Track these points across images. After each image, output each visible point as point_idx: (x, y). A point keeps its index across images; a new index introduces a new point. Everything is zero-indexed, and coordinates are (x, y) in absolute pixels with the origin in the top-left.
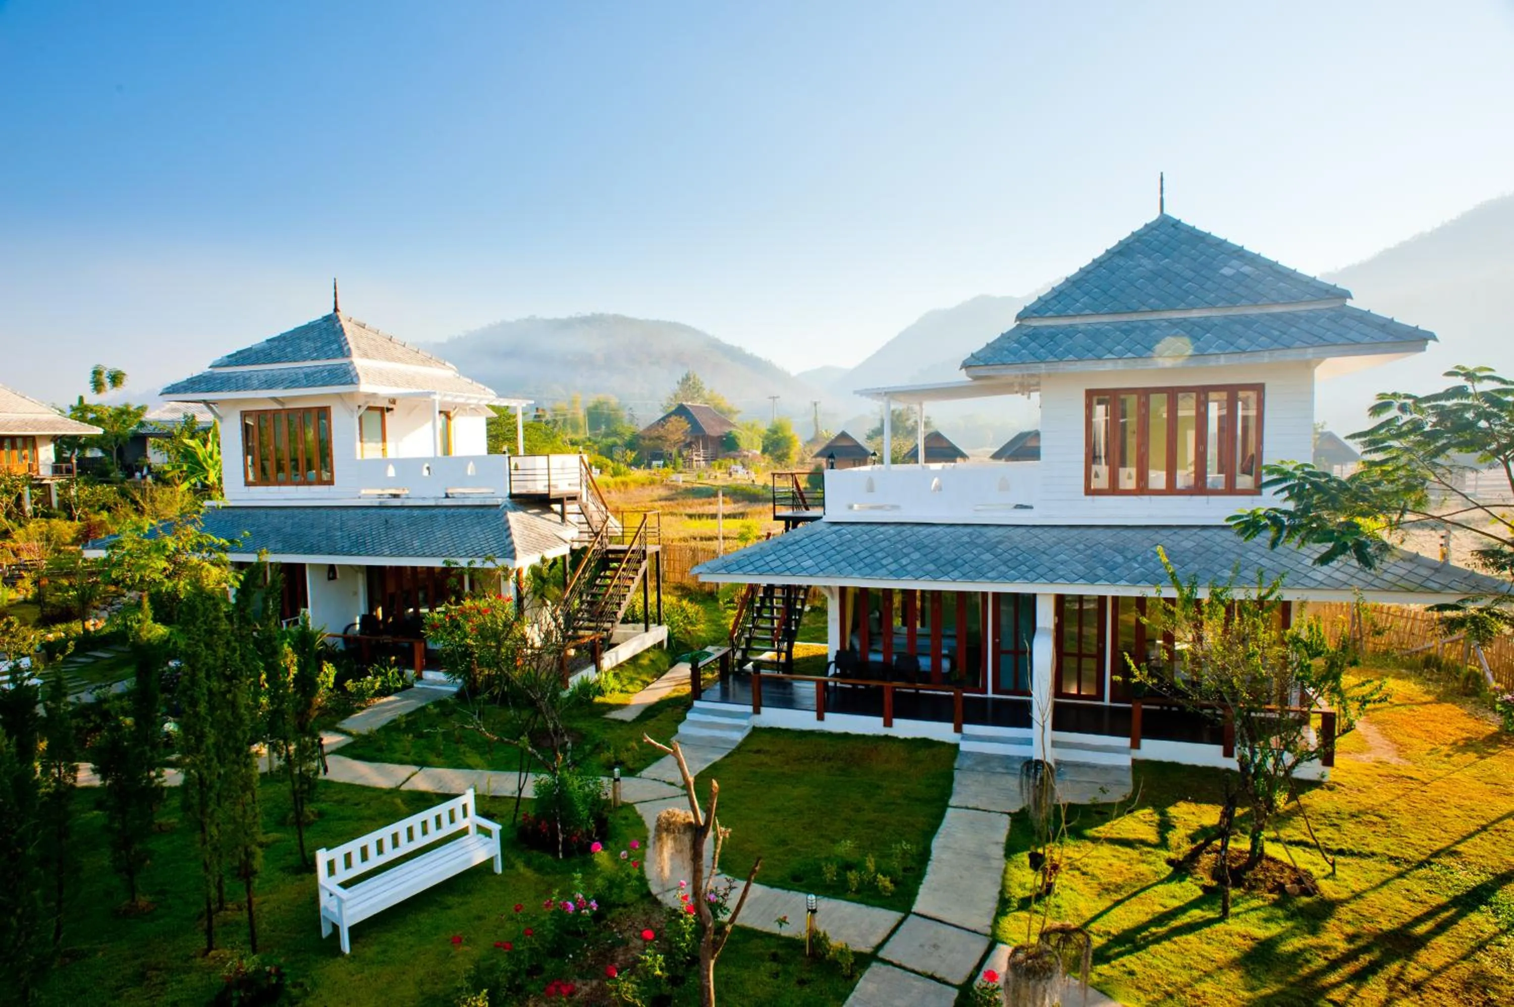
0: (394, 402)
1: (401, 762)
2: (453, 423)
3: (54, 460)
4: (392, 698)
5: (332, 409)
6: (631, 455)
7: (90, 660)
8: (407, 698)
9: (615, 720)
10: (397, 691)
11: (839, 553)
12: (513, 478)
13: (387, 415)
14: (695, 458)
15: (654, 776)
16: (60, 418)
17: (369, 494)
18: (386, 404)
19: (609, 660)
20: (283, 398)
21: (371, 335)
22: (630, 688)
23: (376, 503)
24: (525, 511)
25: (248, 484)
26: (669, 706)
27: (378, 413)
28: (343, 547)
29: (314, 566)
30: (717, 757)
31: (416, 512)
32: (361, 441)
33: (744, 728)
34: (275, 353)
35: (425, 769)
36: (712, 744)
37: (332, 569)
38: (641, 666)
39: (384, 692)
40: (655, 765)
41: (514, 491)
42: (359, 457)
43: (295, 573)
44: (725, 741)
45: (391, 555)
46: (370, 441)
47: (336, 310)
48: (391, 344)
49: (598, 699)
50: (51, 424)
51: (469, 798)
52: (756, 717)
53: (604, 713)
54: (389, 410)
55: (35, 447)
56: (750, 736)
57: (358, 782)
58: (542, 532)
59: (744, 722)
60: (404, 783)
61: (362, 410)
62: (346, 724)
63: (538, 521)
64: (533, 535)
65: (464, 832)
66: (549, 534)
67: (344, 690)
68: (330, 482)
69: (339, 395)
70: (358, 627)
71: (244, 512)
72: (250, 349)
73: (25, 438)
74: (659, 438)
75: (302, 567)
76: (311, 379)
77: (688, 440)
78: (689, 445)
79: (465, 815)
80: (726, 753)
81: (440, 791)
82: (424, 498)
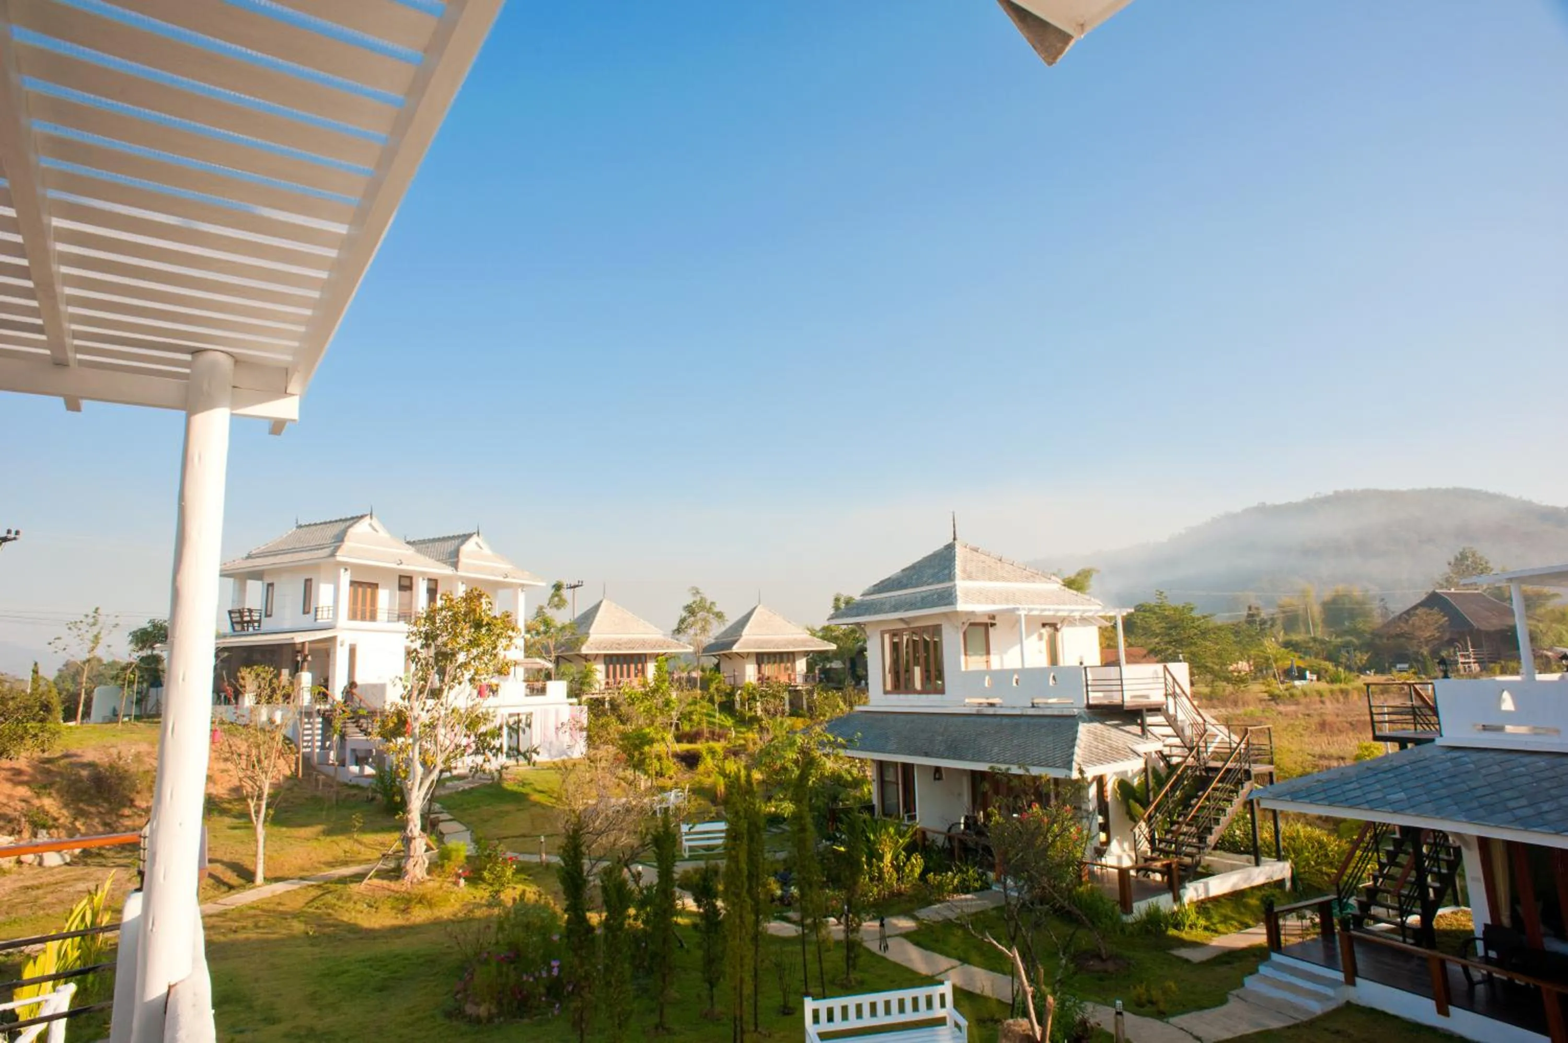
0: (993, 617)
1: (948, 955)
2: (1059, 635)
3: (805, 670)
4: (969, 896)
5: (943, 627)
6: (1362, 658)
7: (779, 831)
8: (980, 898)
9: (1179, 958)
10: (976, 890)
11: (1447, 786)
12: (1090, 688)
13: (991, 630)
14: (1461, 660)
15: (1184, 1025)
16: (810, 637)
17: (971, 702)
18: (986, 620)
19: (1192, 892)
20: (909, 618)
21: (983, 557)
22: (1220, 927)
23: (974, 711)
24: (1102, 722)
25: (886, 692)
26: (1255, 955)
27: (982, 629)
28: (939, 750)
29: (921, 766)
30: (1275, 1024)
31: (1005, 721)
32: (966, 654)
33: (1329, 998)
34: (905, 581)
35: (966, 965)
36: (1277, 1008)
37: (938, 772)
38: (1246, 906)
39: (964, 888)
40: (1194, 1014)
41: (1091, 702)
42: (963, 669)
43: (908, 769)
44: (1296, 1008)
45: (972, 760)
46: (975, 654)
47: (955, 539)
48: (999, 564)
49: (1172, 932)
50: (804, 642)
51: (946, 989)
52: (1351, 989)
53: (1172, 948)
54: (993, 625)
55: (794, 661)
56: (1338, 1011)
57: (904, 964)
58: (1115, 744)
59: (1330, 992)
60: (940, 974)
61: (966, 626)
62: (923, 913)
63: (1114, 733)
64: (1101, 746)
65: (941, 1022)
66: (1121, 745)
67: (926, 881)
68: (942, 691)
69: (945, 615)
70: (962, 827)
71: (879, 716)
72: (889, 579)
73: (788, 653)
74: (1399, 636)
75: (912, 765)
76: (925, 602)
77: (1447, 636)
78: (1451, 643)
79: (943, 1005)
80: (1291, 1022)
81: (966, 988)
82: (1014, 708)
